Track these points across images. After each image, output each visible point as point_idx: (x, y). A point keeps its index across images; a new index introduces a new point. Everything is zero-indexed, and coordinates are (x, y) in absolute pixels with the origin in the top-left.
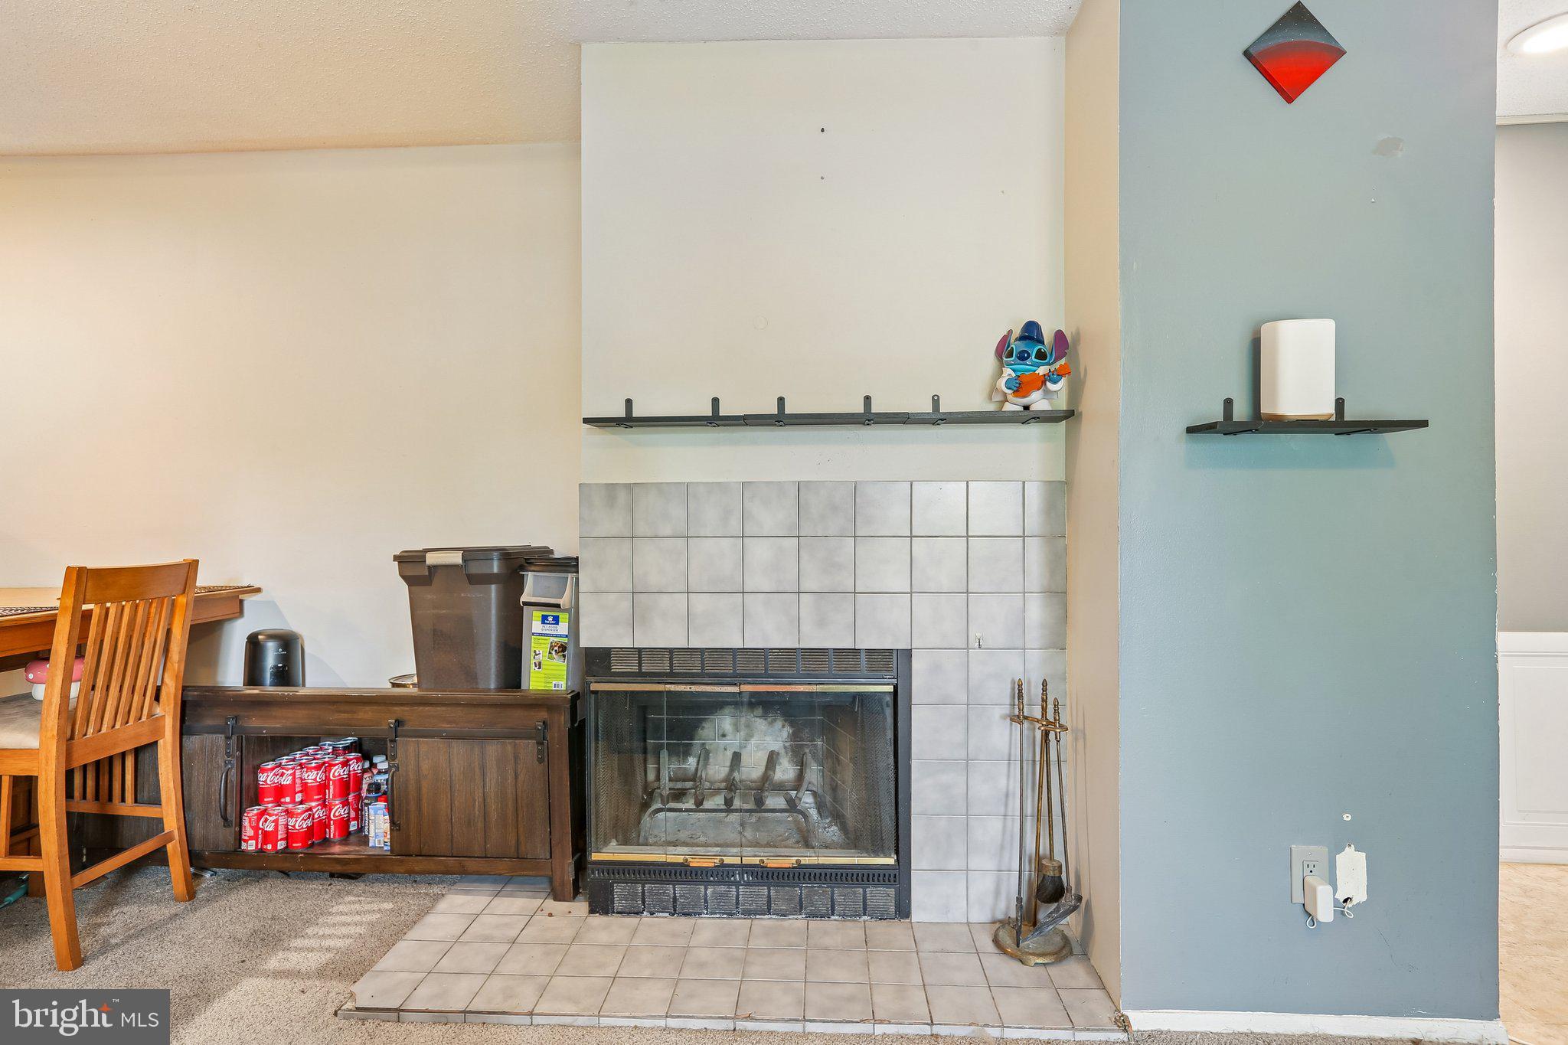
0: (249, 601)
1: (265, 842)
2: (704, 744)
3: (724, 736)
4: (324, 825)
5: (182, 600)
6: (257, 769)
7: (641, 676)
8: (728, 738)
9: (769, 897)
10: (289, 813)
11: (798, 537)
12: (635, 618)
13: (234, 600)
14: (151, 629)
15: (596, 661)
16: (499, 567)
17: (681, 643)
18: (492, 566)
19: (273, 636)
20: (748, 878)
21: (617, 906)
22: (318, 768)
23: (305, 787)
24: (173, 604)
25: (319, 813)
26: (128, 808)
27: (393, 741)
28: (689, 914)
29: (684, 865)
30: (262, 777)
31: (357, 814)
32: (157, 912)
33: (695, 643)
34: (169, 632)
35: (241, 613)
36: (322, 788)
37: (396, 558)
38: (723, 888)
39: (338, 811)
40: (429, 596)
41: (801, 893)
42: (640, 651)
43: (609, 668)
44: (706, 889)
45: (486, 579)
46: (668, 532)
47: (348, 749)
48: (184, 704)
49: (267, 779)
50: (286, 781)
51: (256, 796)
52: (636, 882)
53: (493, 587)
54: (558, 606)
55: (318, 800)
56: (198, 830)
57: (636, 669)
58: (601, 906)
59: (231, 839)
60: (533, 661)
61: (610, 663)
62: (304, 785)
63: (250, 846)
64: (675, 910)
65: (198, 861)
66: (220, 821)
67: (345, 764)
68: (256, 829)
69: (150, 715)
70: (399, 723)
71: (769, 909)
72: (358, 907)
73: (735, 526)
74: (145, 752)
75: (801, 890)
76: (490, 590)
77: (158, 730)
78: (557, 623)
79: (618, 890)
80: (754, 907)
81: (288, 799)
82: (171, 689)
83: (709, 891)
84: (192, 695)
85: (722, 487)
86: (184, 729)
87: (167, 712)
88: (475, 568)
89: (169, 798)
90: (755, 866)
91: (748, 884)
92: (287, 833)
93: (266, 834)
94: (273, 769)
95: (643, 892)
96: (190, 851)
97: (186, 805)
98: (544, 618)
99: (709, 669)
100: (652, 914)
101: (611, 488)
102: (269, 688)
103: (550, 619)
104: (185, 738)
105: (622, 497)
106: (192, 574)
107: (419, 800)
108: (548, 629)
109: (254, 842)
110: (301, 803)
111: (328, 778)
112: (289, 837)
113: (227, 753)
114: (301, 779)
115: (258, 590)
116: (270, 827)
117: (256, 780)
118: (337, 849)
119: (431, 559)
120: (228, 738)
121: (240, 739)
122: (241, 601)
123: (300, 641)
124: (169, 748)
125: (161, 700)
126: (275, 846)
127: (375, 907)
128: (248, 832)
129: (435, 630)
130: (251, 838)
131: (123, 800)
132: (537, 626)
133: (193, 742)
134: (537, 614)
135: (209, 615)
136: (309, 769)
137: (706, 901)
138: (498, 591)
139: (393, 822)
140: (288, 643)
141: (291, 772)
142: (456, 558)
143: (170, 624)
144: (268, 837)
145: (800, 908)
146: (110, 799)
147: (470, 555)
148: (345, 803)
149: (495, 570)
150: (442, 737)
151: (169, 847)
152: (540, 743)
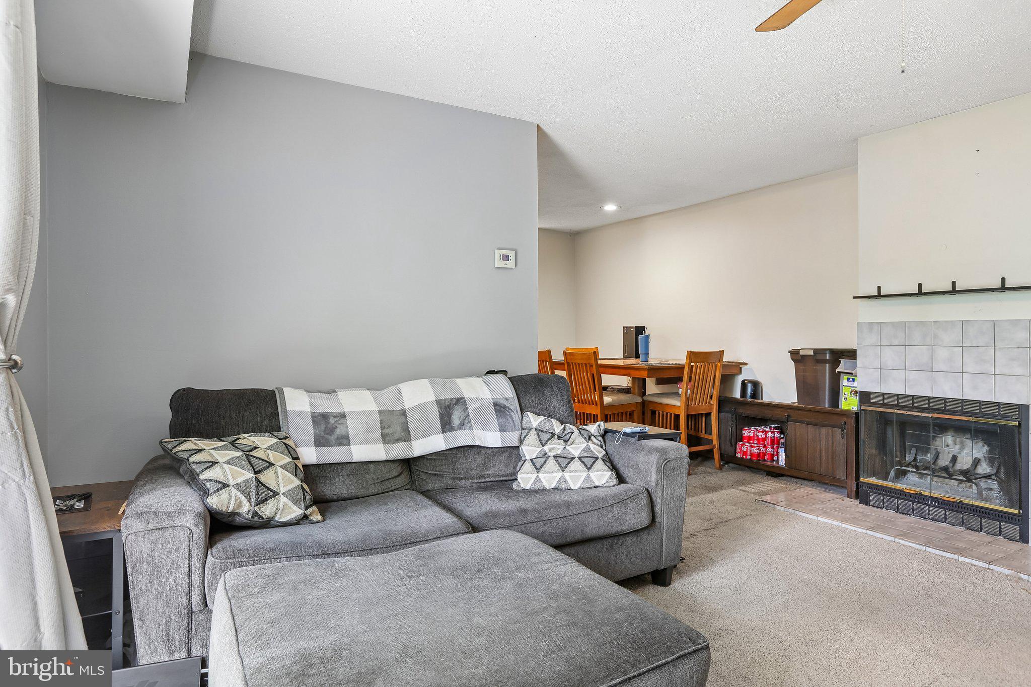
0: (744, 368)
1: (743, 455)
2: (936, 448)
3: (948, 446)
4: (764, 454)
5: (719, 364)
6: (742, 429)
7: (883, 405)
8: (950, 447)
9: (945, 515)
10: (752, 446)
11: (962, 346)
12: (881, 380)
13: (738, 367)
14: (710, 373)
15: (865, 397)
16: (829, 357)
17: (902, 392)
18: (826, 356)
19: (750, 382)
20: (935, 504)
21: (872, 503)
22: (763, 432)
23: (758, 439)
24: (716, 366)
25: (762, 449)
26: (703, 435)
27: (787, 423)
28: (905, 514)
29: (902, 491)
30: (744, 432)
31: (777, 454)
32: (710, 470)
33: (909, 393)
34: (715, 376)
35: (740, 372)
36: (764, 439)
37: (789, 352)
38: (921, 506)
39: (770, 450)
40: (802, 368)
41: (963, 516)
42: (883, 394)
43: (870, 400)
44: (913, 504)
45: (825, 361)
46: (897, 343)
47: (775, 428)
48: (719, 401)
49: (745, 433)
50: (752, 435)
51: (741, 438)
52: (880, 494)
53: (827, 365)
54: (852, 374)
55: (762, 444)
56: (723, 447)
57: (881, 402)
58: (865, 501)
59: (733, 451)
60: (843, 397)
61: (870, 398)
62: (758, 437)
63: (739, 455)
64: (898, 510)
65: (722, 457)
66: (730, 445)
67: (773, 432)
68: (741, 449)
69: (709, 403)
70: (789, 416)
71: (945, 520)
72: (773, 484)
73: (929, 341)
74: (708, 415)
75: (963, 515)
76: (826, 367)
77: (712, 409)
78: (854, 382)
79: (872, 496)
80: (937, 518)
81: (752, 442)
82: (715, 395)
83: (915, 505)
84: (722, 398)
85: (922, 323)
86: (720, 410)
87: (714, 403)
88: (819, 357)
89: (714, 433)
90: (938, 498)
91: (934, 506)
92: (751, 453)
93: (744, 451)
94: (747, 430)
95: (883, 499)
96: (720, 454)
97: (719, 437)
98: (848, 379)
99: (916, 405)
100: (887, 510)
101: (871, 324)
102: (749, 399)
103: (851, 379)
104: (720, 414)
105: (876, 328)
106: (722, 355)
107: (796, 449)
108: (850, 384)
109: (740, 454)
110: (756, 444)
111: (766, 437)
112: (752, 455)
113: (732, 421)
114: (757, 435)
115: (747, 364)
116: (745, 450)
117: (742, 433)
118: (769, 463)
119: (802, 353)
120: (732, 415)
121: (736, 416)
122: (741, 368)
123: (760, 385)
124: (715, 416)
125: (713, 398)
126: (746, 457)
127: (779, 485)
128: (738, 450)
129: (804, 381)
130: (739, 453)
131: (702, 432)
132: (845, 382)
133: (722, 415)
134: (845, 377)
135: (728, 372)
136: (759, 432)
137: (913, 510)
138: (829, 367)
139: (786, 455)
140: (756, 385)
141: (753, 431)
142: (812, 353)
143: (715, 373)
144: (745, 453)
145: (962, 523)
146: (698, 432)
147: (817, 351)
148: (772, 448)
149: (828, 358)
150: (804, 423)
151: (714, 450)
152: (843, 430)
